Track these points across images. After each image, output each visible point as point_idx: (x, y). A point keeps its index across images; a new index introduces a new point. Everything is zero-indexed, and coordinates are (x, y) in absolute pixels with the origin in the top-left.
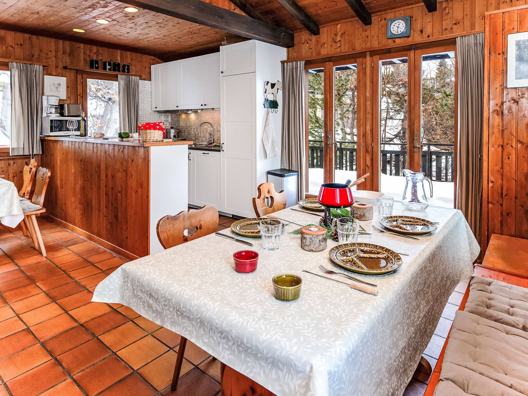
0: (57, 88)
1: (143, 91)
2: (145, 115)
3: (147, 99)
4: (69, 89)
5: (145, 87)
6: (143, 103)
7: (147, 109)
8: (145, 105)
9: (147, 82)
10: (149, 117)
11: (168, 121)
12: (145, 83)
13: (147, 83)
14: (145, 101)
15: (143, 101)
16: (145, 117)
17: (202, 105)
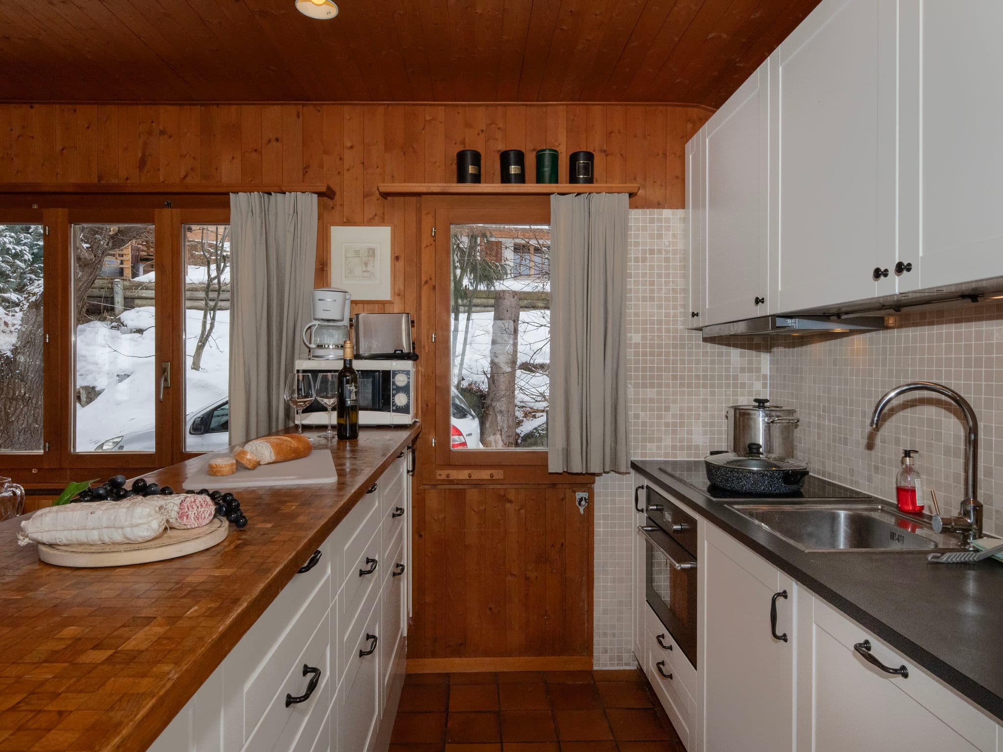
0: (366, 264)
1: (652, 252)
2: (660, 346)
3: (667, 283)
4: (401, 264)
5: (660, 236)
6: (652, 299)
7: (667, 323)
8: (660, 307)
9: (667, 213)
10: (675, 354)
11: (758, 370)
12: (660, 220)
13: (668, 220)
14: (660, 290)
15: (652, 291)
16: (660, 354)
17: (878, 274)
